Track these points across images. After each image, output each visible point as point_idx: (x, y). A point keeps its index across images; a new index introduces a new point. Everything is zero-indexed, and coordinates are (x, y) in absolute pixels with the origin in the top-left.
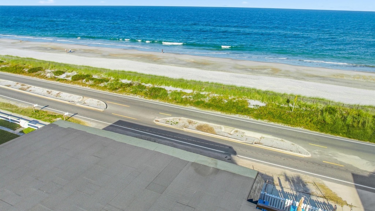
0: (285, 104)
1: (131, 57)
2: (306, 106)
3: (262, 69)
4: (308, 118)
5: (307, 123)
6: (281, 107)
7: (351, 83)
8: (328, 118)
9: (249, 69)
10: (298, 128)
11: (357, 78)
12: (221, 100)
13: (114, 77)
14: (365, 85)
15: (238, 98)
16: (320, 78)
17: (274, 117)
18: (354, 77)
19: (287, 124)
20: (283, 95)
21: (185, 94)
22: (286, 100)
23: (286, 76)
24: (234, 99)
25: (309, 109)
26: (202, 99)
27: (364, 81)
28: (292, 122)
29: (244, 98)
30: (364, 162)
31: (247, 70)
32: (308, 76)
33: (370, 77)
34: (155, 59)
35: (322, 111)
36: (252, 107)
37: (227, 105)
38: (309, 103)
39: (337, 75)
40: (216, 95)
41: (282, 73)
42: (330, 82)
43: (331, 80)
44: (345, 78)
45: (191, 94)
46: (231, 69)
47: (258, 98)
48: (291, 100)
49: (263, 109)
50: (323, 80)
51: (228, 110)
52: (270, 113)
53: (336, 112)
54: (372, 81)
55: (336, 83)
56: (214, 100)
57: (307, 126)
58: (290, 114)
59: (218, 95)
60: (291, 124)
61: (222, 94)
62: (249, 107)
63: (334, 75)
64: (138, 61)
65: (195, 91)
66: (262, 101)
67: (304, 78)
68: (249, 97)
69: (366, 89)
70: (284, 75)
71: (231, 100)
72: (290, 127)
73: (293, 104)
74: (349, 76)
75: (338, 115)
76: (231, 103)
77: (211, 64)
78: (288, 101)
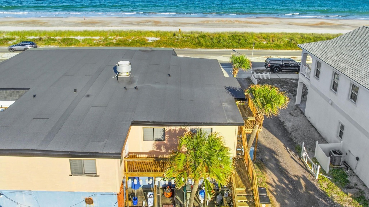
0: (173, 37)
1: (11, 24)
2: (187, 36)
3: (146, 22)
4: (190, 43)
5: (190, 45)
6: (171, 39)
7: (214, 25)
8: (202, 40)
9: (135, 24)
10: (185, 49)
11: (218, 22)
12: (126, 40)
13: (19, 36)
14: (224, 26)
15: (138, 37)
16: (192, 25)
17: (168, 45)
18: (216, 21)
19: (177, 47)
20: (170, 32)
21: (94, 40)
22: (173, 34)
23: (167, 25)
24: (136, 38)
25: (189, 38)
26: (111, 41)
27: (223, 23)
28: (180, 46)
29: (143, 37)
30: (226, 58)
31: (133, 24)
32: (182, 23)
33: (227, 20)
34: (40, 23)
35: (198, 38)
36: (151, 41)
37: (131, 42)
38: (188, 35)
39: (204, 22)
40: (120, 38)
41: (163, 24)
42: (200, 26)
43: (200, 25)
44: (210, 23)
45: (100, 39)
46: (119, 24)
47: (153, 36)
48: (176, 34)
49: (159, 41)
50: (195, 25)
51: (133, 45)
52: (164, 43)
53: (206, 36)
54: (228, 23)
55: (204, 26)
56: (120, 40)
57: (190, 47)
58: (177, 42)
59: (122, 38)
60: (180, 47)
61: (125, 36)
62: (149, 41)
63: (202, 22)
64: (22, 26)
65: (102, 37)
66: (157, 37)
67: (181, 25)
68: (147, 36)
69: (225, 28)
70: (165, 25)
71: (134, 39)
72: (180, 49)
73: (178, 36)
74: (212, 21)
75: (208, 38)
76: (134, 41)
77: (99, 22)
78: (174, 35)
